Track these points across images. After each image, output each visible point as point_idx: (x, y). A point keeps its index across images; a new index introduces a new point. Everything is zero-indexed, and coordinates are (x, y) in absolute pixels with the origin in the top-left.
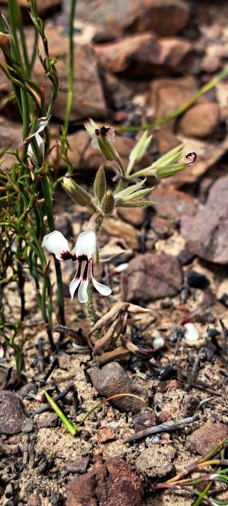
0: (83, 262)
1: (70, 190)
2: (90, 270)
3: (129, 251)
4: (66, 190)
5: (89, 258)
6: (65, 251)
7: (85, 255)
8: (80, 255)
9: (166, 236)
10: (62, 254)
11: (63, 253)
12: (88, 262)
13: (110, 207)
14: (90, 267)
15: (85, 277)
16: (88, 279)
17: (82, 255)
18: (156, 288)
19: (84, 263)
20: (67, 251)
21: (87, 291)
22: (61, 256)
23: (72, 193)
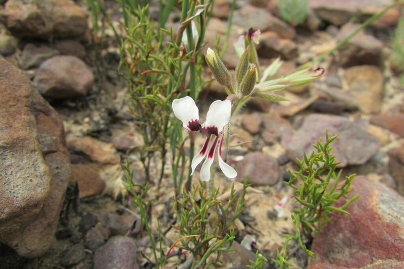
0: (212, 135)
1: (212, 63)
2: (218, 146)
3: (245, 149)
4: (208, 62)
5: (220, 130)
6: (194, 120)
7: (215, 127)
8: (209, 127)
9: (270, 144)
10: (189, 123)
11: (191, 122)
12: (218, 137)
13: (250, 86)
14: (219, 142)
15: (211, 155)
16: (213, 156)
17: (212, 126)
18: (261, 177)
19: (213, 138)
20: (196, 120)
21: (210, 170)
22: (188, 124)
23: (214, 66)
